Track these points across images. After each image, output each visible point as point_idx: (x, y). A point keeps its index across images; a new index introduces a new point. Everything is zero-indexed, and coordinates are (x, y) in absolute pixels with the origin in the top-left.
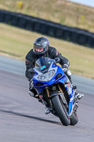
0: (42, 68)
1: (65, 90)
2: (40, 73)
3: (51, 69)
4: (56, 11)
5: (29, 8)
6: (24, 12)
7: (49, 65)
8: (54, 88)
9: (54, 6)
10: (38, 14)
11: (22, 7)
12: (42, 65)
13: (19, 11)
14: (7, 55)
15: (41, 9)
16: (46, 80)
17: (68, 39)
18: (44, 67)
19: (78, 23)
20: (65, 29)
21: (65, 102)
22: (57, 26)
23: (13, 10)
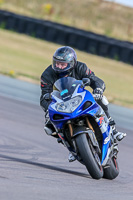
0: (62, 93)
1: (97, 127)
2: (59, 101)
3: (75, 94)
4: (100, 18)
5: (61, 13)
6: (54, 18)
7: (73, 89)
8: (81, 123)
9: (96, 11)
10: (74, 22)
11: (51, 12)
12: (63, 88)
13: (46, 18)
14: (29, 80)
15: (78, 15)
16: (67, 111)
17: (116, 56)
18: (66, 91)
19: (130, 35)
20: (112, 42)
21: (96, 143)
22: (101, 39)
23: (38, 16)
